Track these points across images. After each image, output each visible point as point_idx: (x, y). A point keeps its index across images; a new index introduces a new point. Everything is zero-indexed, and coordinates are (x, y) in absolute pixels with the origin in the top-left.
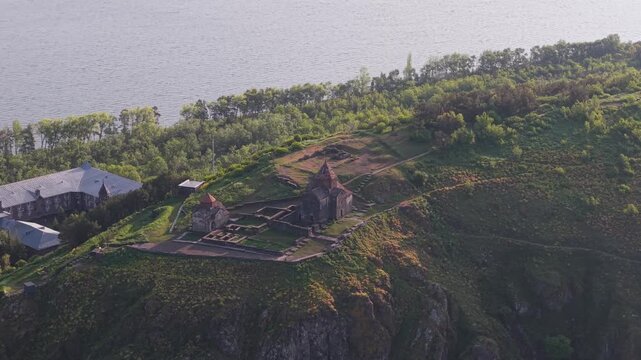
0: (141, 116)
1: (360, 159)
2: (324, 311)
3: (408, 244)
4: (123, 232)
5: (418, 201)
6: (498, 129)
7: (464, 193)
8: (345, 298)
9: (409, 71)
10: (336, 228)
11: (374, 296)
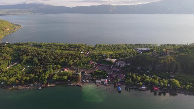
0: (156, 44)
1: (172, 51)
2: (162, 63)
3: (174, 59)
4: (147, 53)
5: (177, 55)
6: (189, 50)
7: (182, 55)
8: (165, 62)
9: (187, 44)
10: (166, 56)
11: (168, 63)
